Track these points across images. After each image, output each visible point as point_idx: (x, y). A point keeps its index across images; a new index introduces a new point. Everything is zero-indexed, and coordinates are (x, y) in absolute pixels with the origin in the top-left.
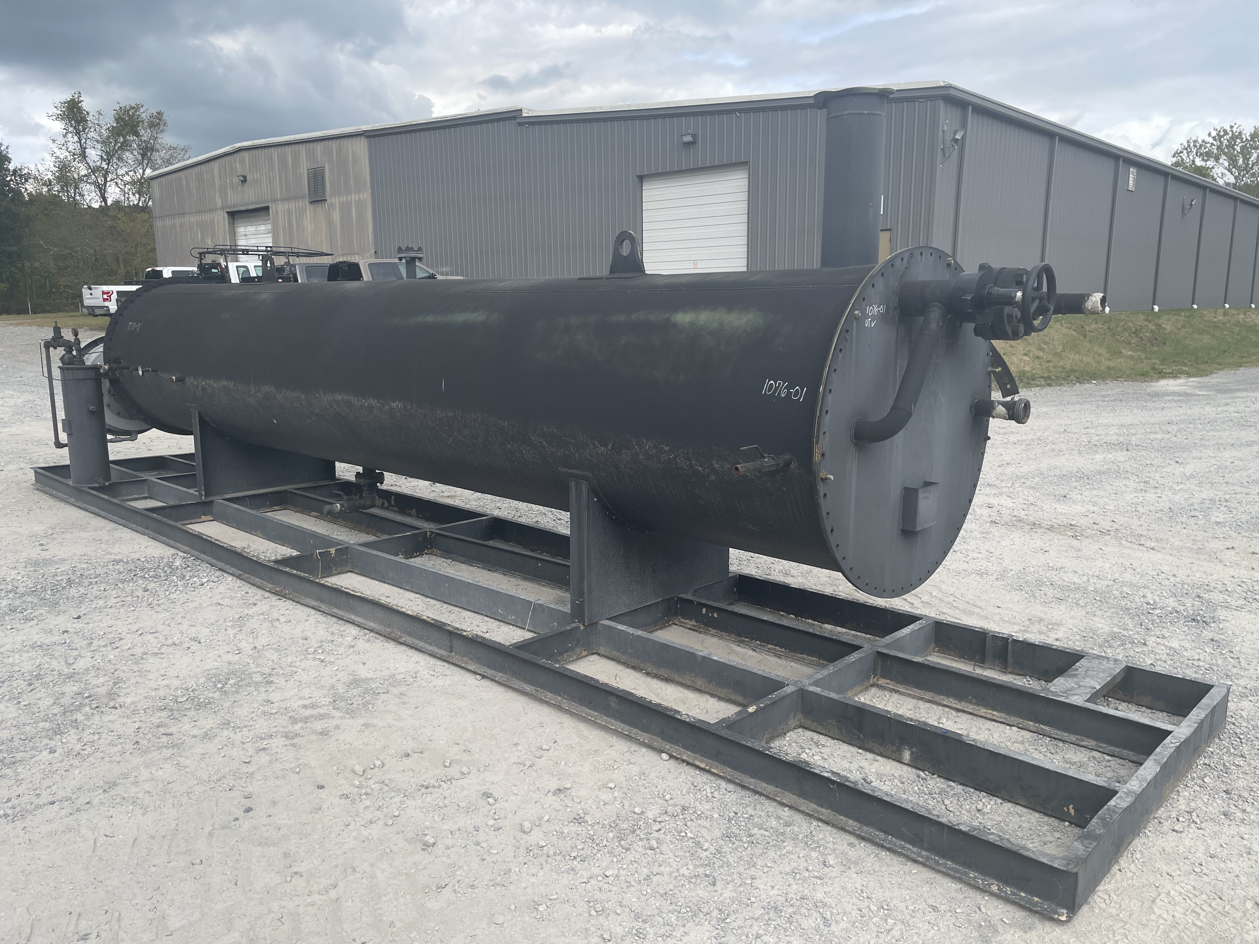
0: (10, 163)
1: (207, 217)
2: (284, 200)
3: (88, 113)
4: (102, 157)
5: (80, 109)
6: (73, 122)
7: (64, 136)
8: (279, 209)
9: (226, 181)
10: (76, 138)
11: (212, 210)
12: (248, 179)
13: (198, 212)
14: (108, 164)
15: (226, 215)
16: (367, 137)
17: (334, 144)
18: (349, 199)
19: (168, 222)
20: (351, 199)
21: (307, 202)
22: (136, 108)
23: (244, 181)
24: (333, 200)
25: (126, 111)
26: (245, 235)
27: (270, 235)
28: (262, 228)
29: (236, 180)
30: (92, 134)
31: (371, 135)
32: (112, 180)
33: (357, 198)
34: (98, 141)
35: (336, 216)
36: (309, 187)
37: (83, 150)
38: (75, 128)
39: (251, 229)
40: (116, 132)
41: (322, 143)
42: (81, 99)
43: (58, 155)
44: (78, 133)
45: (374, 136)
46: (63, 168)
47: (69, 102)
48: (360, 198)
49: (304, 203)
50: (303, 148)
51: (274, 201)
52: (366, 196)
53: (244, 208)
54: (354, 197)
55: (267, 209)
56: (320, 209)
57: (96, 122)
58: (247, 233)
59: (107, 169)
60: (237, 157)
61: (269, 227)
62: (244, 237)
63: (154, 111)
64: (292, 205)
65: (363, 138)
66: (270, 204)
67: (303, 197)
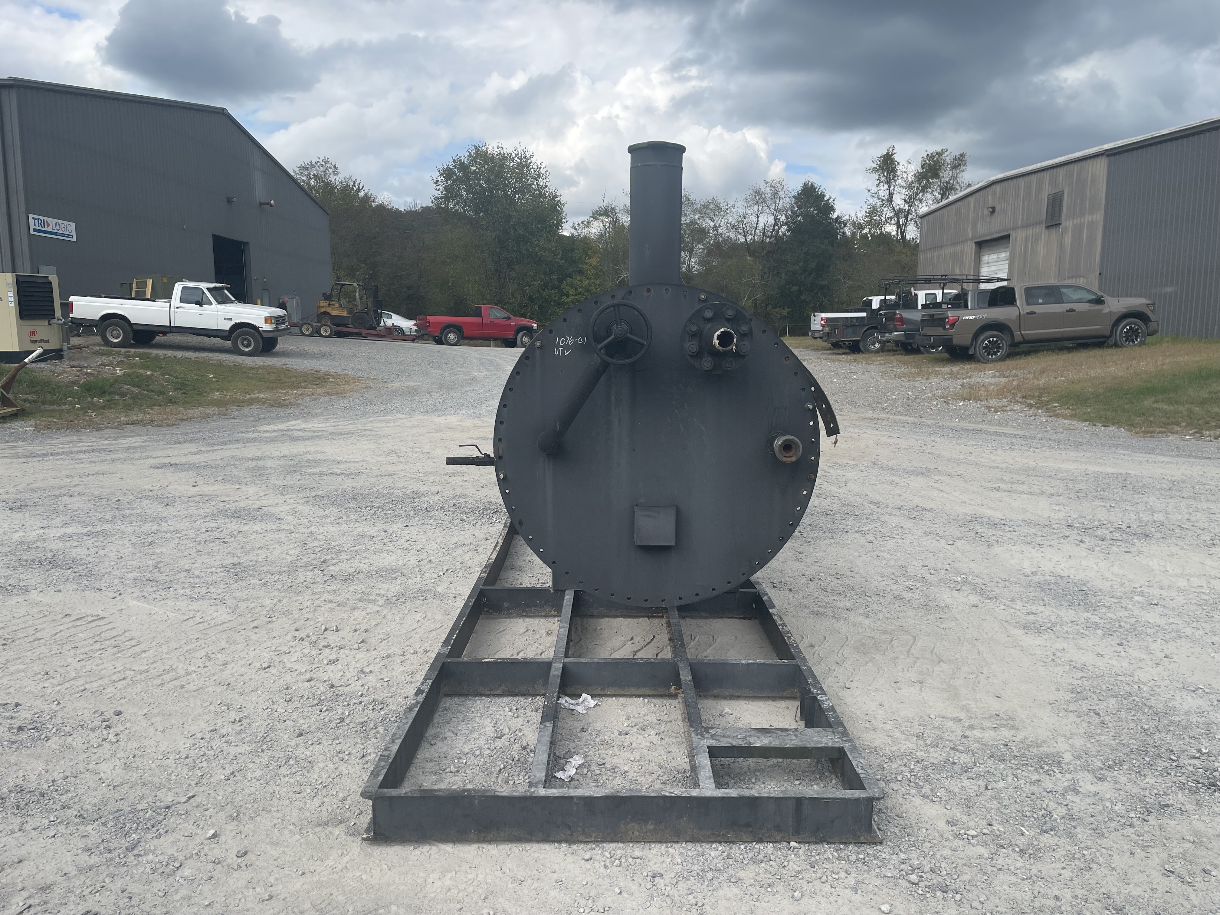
0: (834, 212)
1: (959, 248)
2: (1025, 226)
3: (898, 164)
4: (905, 200)
5: (892, 161)
6: (885, 174)
7: (878, 185)
8: (1018, 237)
9: (978, 214)
10: (886, 186)
11: (963, 242)
12: (997, 209)
13: (953, 244)
14: (910, 206)
15: (974, 245)
16: (1108, 156)
17: (1075, 167)
18: (1082, 221)
19: (929, 255)
20: (1084, 222)
21: (1044, 227)
22: (940, 154)
23: (993, 210)
24: (1068, 223)
25: (932, 156)
26: (988, 263)
27: (1007, 262)
28: (1003, 255)
29: (987, 212)
30: (899, 181)
31: (1109, 154)
32: (912, 219)
33: (1090, 219)
34: (903, 187)
35: (1068, 239)
36: (1047, 211)
37: (891, 196)
38: (886, 178)
39: (993, 257)
40: (920, 177)
41: (1065, 168)
42: (894, 151)
43: (871, 202)
44: (889, 183)
45: (1114, 154)
46: (873, 212)
47: (884, 156)
48: (1092, 219)
49: (1041, 229)
50: (1047, 174)
51: (1015, 228)
52: (1099, 217)
53: (989, 238)
54: (1088, 218)
55: (1007, 237)
56: (1054, 234)
57: (904, 170)
58: (990, 261)
59: (908, 211)
60: (990, 190)
61: (1008, 254)
62: (986, 265)
63: (957, 154)
64: (1030, 231)
65: (1104, 157)
66: (1011, 232)
67: (1040, 223)
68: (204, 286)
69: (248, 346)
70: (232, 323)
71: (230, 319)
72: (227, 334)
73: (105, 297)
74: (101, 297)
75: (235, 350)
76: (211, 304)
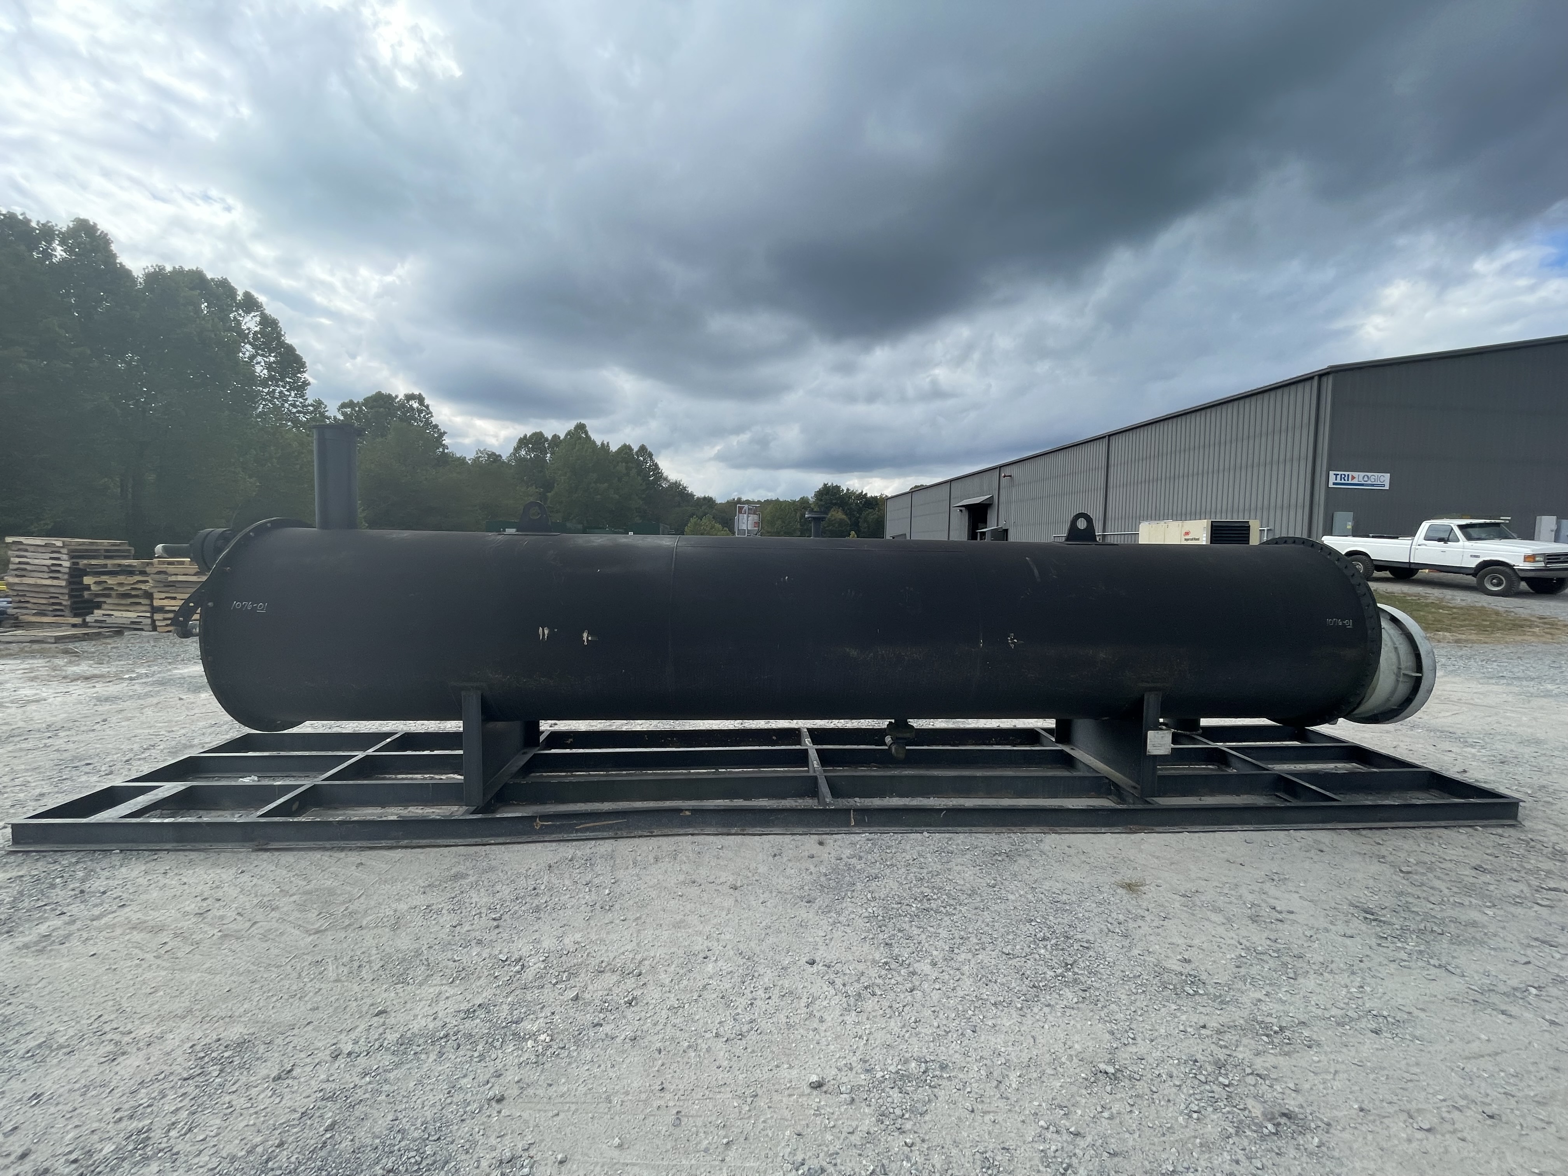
68: (1454, 523)
69: (1499, 584)
70: (1481, 560)
71: (1479, 557)
72: (1472, 572)
75: (1480, 589)
76: (1458, 540)
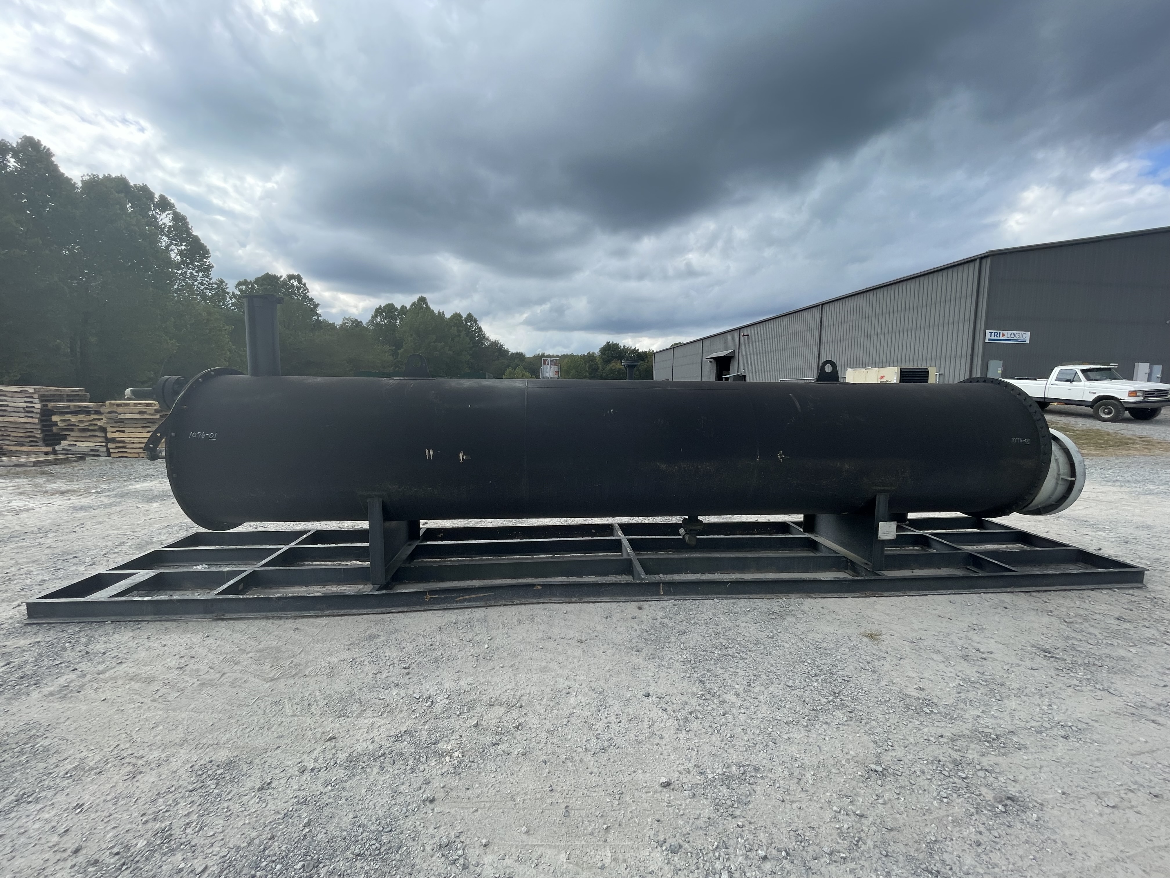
68: (1078, 368)
69: (1109, 413)
70: (1097, 395)
71: (1095, 393)
72: (1090, 404)
73: (1018, 379)
74: (1014, 379)
75: (1095, 416)
76: (1080, 381)
